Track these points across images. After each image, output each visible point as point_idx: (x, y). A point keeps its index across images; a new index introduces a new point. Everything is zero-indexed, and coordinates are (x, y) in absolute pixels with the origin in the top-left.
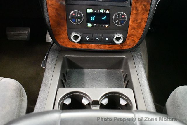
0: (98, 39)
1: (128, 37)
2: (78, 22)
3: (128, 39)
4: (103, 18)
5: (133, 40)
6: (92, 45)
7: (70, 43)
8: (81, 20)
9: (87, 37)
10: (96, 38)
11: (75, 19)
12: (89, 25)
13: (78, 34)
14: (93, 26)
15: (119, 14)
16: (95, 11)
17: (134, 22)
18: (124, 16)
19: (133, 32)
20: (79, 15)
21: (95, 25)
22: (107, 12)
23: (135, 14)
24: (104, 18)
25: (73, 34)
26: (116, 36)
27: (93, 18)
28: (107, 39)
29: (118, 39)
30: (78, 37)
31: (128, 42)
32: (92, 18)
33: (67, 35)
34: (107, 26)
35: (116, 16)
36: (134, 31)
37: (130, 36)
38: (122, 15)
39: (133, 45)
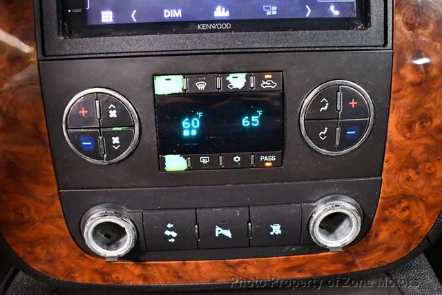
0: (228, 233)
1: (384, 208)
2: (113, 153)
3: (385, 220)
4: (245, 122)
5: (407, 222)
6: (198, 267)
7: (84, 264)
8: (126, 138)
9: (170, 226)
10: (219, 231)
11: (94, 137)
12: (175, 163)
13: (119, 215)
14: (195, 166)
15: (330, 94)
16: (201, 86)
17: (410, 127)
18: (357, 98)
19: (408, 179)
20: (113, 114)
21: (205, 161)
22: (268, 82)
23: (414, 84)
24: (251, 121)
25: (96, 217)
26: (321, 211)
27: (190, 128)
28: (276, 229)
29: (332, 223)
30: (121, 232)
31: (384, 235)
32: (185, 123)
33: (62, 223)
34: (269, 160)
35: (316, 103)
36: (412, 173)
37: (392, 203)
38: (349, 96)
39: (409, 245)
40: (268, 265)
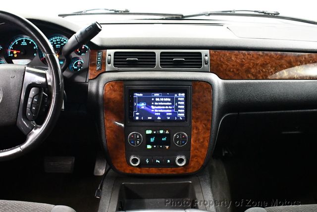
0: (159, 162)
1: (192, 158)
2: (137, 144)
3: (192, 161)
4: (163, 139)
5: (197, 161)
6: (152, 170)
7: (128, 168)
8: (140, 142)
10: (157, 161)
11: (134, 141)
12: (149, 147)
13: (137, 156)
14: (153, 147)
15: (179, 134)
16: (155, 132)
17: (196, 141)
18: (184, 135)
19: (196, 152)
20: (138, 137)
21: (155, 146)
22: (167, 132)
23: (196, 133)
24: (164, 139)
25: (132, 157)
26: (178, 158)
27: (152, 140)
28: (169, 161)
29: (181, 161)
30: (137, 160)
31: (192, 164)
32: (151, 139)
33: (125, 159)
34: (167, 147)
35: (176, 136)
36: (197, 151)
38: (183, 135)
39: (198, 167)
40: (168, 170)
